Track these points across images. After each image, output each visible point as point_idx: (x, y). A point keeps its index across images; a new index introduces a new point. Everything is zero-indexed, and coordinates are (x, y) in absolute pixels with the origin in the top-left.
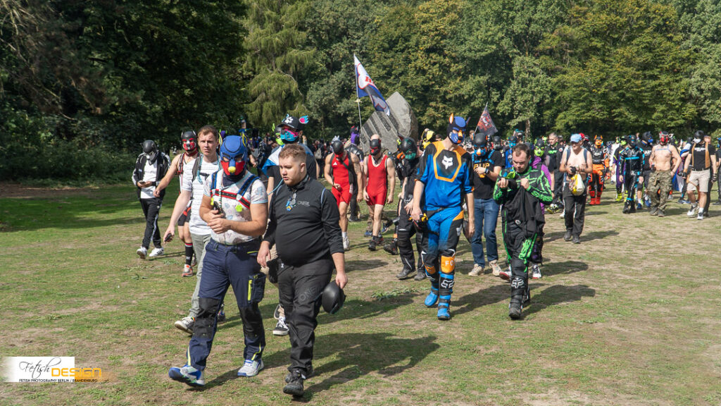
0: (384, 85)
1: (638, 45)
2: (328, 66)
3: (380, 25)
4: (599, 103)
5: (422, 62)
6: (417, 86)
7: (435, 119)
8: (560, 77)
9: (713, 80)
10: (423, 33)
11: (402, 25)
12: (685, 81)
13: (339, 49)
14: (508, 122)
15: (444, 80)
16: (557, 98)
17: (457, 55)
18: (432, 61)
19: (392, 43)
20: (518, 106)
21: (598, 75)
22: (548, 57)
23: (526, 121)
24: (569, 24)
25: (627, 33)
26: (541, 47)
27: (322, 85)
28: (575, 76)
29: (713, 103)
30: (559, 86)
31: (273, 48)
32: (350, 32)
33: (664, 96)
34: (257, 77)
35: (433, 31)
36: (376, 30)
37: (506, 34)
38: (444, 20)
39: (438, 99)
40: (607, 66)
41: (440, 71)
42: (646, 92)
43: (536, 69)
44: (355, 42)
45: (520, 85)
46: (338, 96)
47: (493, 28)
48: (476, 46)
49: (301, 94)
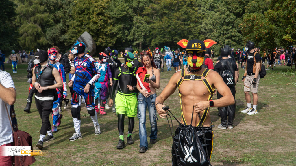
0: (80, 29)
1: (181, 12)
2: (54, 21)
3: (77, 3)
4: (168, 35)
5: (96, 19)
6: (94, 29)
7: (102, 43)
8: (152, 25)
9: (210, 25)
10: (95, 7)
11: (86, 3)
12: (200, 26)
13: (59, 14)
14: (132, 43)
15: (105, 27)
16: (151, 33)
17: (110, 16)
18: (100, 19)
19: (82, 11)
20: (136, 37)
21: (167, 24)
22: (147, 17)
23: (140, 43)
24: (154, 3)
25: (177, 7)
26: (144, 13)
27: (52, 29)
28: (158, 24)
29: (210, 34)
30: (152, 29)
31: (29, 13)
32: (64, 6)
33: (192, 32)
34: (22, 26)
35: (100, 6)
36: (75, 5)
37: (130, 7)
38: (104, 2)
39: (103, 35)
40: (170, 20)
41: (103, 23)
42: (185, 30)
43: (143, 21)
44: (66, 10)
45: (137, 28)
46: (60, 34)
47: (124, 5)
48: (118, 12)
49: (43, 33)
